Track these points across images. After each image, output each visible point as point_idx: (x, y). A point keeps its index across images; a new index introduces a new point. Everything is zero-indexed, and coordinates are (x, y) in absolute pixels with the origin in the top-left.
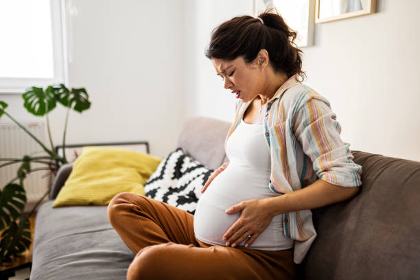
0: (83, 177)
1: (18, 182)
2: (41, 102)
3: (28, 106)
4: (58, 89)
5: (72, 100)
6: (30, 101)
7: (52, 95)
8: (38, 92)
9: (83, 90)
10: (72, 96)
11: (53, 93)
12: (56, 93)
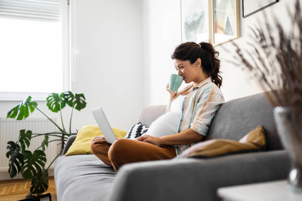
0: (83, 140)
1: (41, 149)
2: (56, 103)
3: (49, 105)
4: (67, 95)
5: (75, 102)
6: (50, 102)
7: (63, 99)
8: (56, 96)
9: (82, 95)
10: (75, 100)
11: (64, 97)
12: (66, 97)
